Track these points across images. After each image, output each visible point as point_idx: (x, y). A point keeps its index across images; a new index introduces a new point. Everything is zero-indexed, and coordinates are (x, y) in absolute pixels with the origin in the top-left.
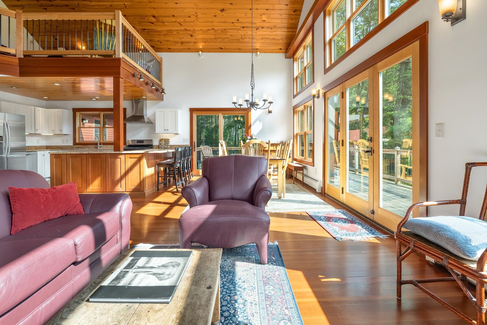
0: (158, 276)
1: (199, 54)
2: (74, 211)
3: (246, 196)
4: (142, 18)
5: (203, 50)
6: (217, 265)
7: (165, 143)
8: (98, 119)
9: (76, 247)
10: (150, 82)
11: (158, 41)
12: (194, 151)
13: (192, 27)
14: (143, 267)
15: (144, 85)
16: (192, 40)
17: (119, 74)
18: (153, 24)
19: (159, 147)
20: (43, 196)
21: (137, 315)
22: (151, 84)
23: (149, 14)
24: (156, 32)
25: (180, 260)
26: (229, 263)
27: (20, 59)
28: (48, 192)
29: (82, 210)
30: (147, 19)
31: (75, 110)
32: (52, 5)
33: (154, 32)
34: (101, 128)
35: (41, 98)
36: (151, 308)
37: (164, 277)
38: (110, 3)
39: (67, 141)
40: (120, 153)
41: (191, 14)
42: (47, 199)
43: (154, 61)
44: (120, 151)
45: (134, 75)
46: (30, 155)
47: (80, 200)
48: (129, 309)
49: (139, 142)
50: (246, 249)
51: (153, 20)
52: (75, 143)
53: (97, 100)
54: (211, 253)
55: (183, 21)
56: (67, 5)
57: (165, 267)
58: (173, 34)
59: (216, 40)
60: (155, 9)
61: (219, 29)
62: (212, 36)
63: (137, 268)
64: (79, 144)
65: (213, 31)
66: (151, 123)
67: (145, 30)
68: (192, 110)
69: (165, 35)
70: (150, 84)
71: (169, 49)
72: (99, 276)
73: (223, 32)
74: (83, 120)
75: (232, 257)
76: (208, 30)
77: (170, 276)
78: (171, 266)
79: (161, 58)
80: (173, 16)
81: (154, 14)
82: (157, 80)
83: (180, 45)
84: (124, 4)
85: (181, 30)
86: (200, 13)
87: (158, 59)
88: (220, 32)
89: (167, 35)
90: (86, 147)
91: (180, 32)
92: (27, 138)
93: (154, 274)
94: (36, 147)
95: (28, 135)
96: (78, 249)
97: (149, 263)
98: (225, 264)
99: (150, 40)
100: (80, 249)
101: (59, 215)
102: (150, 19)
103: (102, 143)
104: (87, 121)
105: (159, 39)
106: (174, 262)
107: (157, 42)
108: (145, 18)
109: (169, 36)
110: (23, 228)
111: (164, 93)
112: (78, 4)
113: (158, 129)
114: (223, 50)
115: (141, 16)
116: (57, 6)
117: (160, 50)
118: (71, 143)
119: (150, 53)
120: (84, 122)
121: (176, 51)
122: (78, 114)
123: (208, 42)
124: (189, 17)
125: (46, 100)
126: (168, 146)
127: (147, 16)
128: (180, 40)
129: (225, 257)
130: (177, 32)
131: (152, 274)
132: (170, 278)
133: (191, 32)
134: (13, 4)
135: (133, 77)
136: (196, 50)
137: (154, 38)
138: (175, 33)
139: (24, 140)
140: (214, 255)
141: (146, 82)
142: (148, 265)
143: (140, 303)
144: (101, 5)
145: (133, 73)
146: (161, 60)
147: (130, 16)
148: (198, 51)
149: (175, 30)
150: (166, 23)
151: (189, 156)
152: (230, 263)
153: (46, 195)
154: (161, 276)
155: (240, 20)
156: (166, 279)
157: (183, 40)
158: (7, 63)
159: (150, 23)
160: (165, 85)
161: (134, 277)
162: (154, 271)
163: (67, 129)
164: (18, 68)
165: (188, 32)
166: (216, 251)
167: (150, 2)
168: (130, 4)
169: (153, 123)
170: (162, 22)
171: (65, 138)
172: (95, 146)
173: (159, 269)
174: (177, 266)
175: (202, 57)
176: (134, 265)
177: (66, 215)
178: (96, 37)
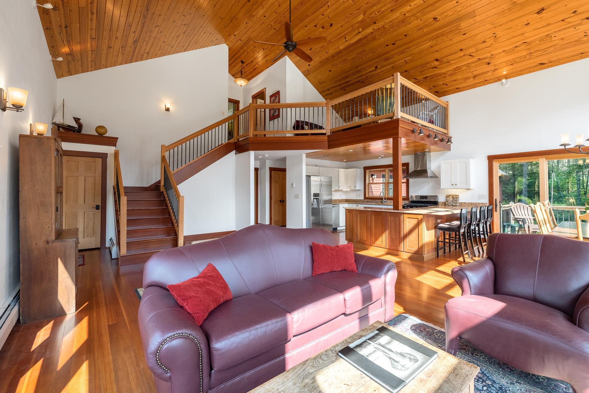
0: (393, 363)
1: (502, 83)
2: (350, 268)
3: (563, 302)
4: (424, 67)
5: (508, 76)
6: (462, 384)
7: (453, 200)
8: (384, 173)
9: (345, 301)
10: (432, 133)
11: (443, 84)
12: (496, 211)
13: (489, 52)
14: (383, 346)
15: (426, 138)
16: (491, 67)
17: (397, 134)
18: (437, 68)
19: (445, 204)
20: (331, 252)
21: (365, 387)
22: (434, 136)
23: (432, 60)
24: (440, 75)
25: (420, 356)
26: (518, 390)
27: (328, 136)
28: (334, 249)
29: (356, 268)
30: (429, 66)
31: (366, 168)
32: (349, 85)
33: (437, 76)
34: (386, 183)
35: (342, 161)
36: (378, 389)
37: (398, 366)
38: (392, 65)
39: (360, 195)
40: (399, 212)
41: (486, 37)
42: (332, 255)
43: (438, 108)
44: (399, 210)
45: (413, 132)
46: (335, 207)
47: (354, 260)
48: (362, 379)
49: (423, 198)
50: (557, 384)
51: (436, 63)
52: (365, 198)
53: (382, 157)
54: (461, 365)
55: (475, 51)
56: (358, 81)
57: (402, 357)
58: (462, 71)
59: (530, 56)
60: (437, 51)
61: (535, 39)
62: (524, 53)
63: (379, 344)
64: (368, 198)
65: (525, 46)
66: (435, 177)
67: (427, 78)
68: (491, 159)
69: (451, 75)
70: (432, 135)
71: (458, 88)
72: (351, 337)
73: (544, 40)
74: (372, 175)
75: (526, 384)
76: (516, 47)
77: (403, 368)
78: (409, 358)
79: (447, 102)
80: (461, 50)
81: (436, 58)
82: (442, 129)
83: (472, 80)
84: (405, 61)
85: (473, 62)
86: (500, 31)
87: (443, 104)
88: (537, 42)
89: (454, 74)
90: (373, 202)
91: (471, 65)
92: (333, 193)
93: (390, 358)
94: (339, 200)
95: (334, 191)
96: (346, 303)
97: (390, 344)
98: (510, 388)
99: (434, 86)
100: (348, 304)
101: (340, 269)
102: (432, 65)
103: (387, 198)
104: (376, 176)
105: (444, 82)
106: (412, 355)
107: (441, 85)
108: (427, 66)
109: (456, 75)
110: (319, 274)
111: (451, 142)
112: (367, 76)
113: (444, 183)
114: (545, 65)
115: (422, 65)
116: (352, 85)
117: (446, 93)
118: (362, 198)
119: (432, 101)
120: (373, 177)
121: (467, 88)
122: (367, 171)
123: (516, 63)
124: (484, 42)
125: (345, 162)
126: (457, 203)
127: (428, 63)
128: (472, 74)
129: (514, 379)
130: (467, 67)
131: (388, 357)
132: (402, 370)
133: (487, 60)
134: (326, 94)
135: (412, 133)
136: (497, 79)
137: (438, 82)
138: (464, 68)
139: (331, 194)
140: (464, 370)
141: (428, 135)
142: (388, 346)
143: (371, 378)
144: (384, 70)
145: (412, 129)
146: (447, 105)
147: (411, 69)
148: (500, 79)
149: (464, 66)
150: (451, 62)
151: (487, 218)
152: (520, 391)
153: (332, 251)
154: (395, 363)
155: (579, 10)
156: (398, 369)
157: (475, 73)
158: (321, 141)
159: (432, 68)
160: (453, 131)
161: (373, 352)
162: (392, 355)
163: (360, 186)
164: (327, 143)
165: (484, 61)
166: (470, 366)
167: (431, 47)
168: (411, 57)
169: (437, 177)
170: (447, 62)
171: (358, 193)
172: (380, 200)
173: (396, 355)
174: (414, 361)
175: (507, 85)
176: (377, 340)
177: (345, 270)
178: (379, 103)
